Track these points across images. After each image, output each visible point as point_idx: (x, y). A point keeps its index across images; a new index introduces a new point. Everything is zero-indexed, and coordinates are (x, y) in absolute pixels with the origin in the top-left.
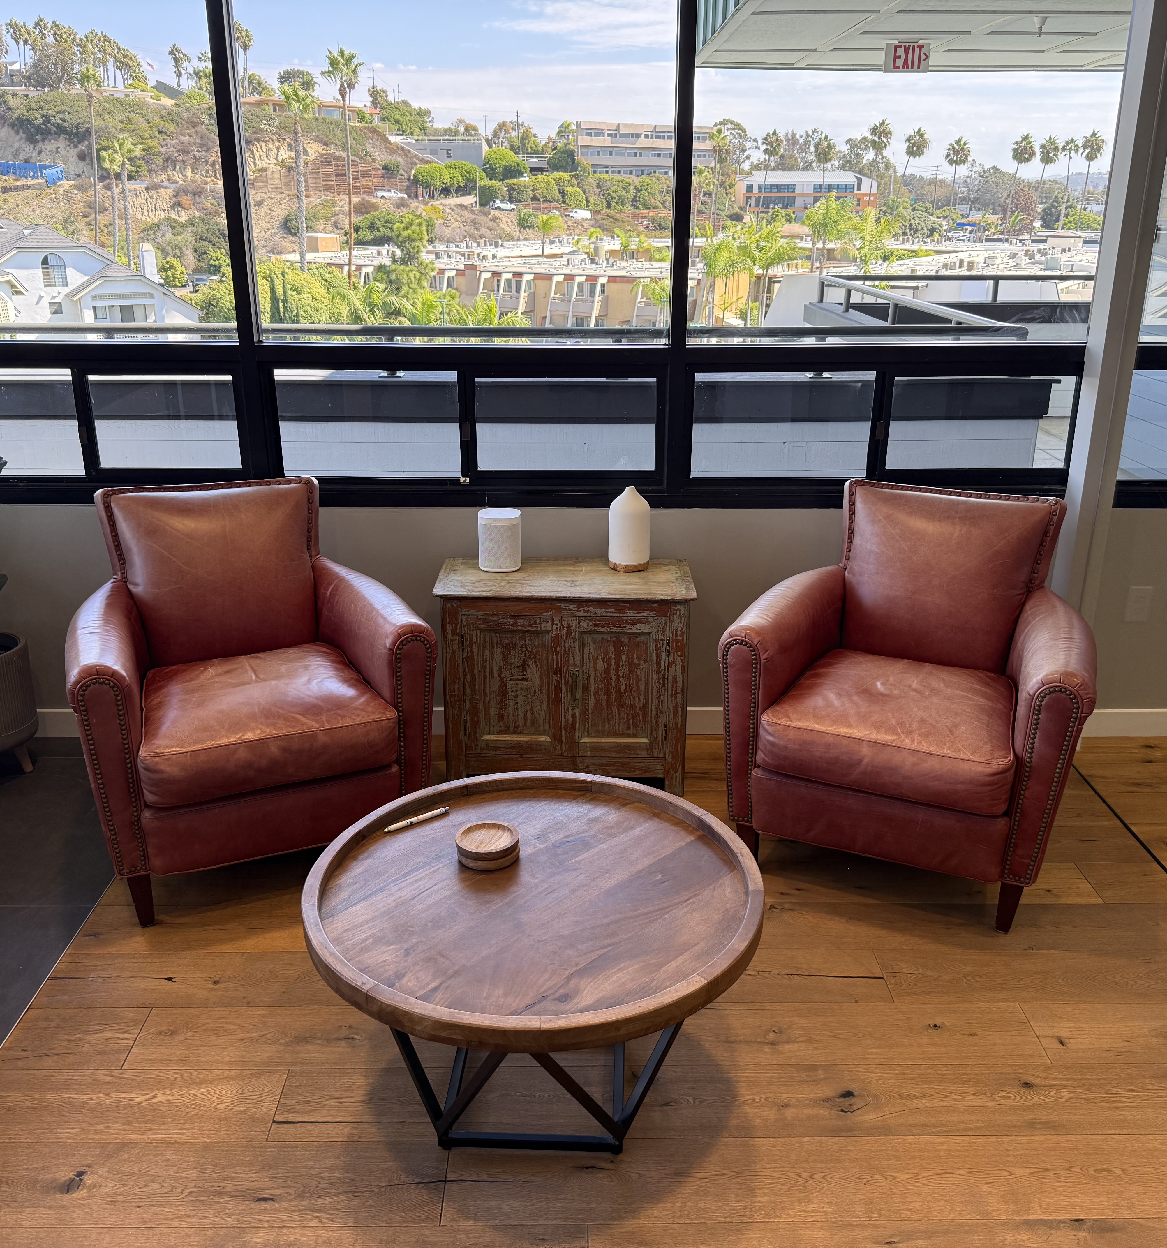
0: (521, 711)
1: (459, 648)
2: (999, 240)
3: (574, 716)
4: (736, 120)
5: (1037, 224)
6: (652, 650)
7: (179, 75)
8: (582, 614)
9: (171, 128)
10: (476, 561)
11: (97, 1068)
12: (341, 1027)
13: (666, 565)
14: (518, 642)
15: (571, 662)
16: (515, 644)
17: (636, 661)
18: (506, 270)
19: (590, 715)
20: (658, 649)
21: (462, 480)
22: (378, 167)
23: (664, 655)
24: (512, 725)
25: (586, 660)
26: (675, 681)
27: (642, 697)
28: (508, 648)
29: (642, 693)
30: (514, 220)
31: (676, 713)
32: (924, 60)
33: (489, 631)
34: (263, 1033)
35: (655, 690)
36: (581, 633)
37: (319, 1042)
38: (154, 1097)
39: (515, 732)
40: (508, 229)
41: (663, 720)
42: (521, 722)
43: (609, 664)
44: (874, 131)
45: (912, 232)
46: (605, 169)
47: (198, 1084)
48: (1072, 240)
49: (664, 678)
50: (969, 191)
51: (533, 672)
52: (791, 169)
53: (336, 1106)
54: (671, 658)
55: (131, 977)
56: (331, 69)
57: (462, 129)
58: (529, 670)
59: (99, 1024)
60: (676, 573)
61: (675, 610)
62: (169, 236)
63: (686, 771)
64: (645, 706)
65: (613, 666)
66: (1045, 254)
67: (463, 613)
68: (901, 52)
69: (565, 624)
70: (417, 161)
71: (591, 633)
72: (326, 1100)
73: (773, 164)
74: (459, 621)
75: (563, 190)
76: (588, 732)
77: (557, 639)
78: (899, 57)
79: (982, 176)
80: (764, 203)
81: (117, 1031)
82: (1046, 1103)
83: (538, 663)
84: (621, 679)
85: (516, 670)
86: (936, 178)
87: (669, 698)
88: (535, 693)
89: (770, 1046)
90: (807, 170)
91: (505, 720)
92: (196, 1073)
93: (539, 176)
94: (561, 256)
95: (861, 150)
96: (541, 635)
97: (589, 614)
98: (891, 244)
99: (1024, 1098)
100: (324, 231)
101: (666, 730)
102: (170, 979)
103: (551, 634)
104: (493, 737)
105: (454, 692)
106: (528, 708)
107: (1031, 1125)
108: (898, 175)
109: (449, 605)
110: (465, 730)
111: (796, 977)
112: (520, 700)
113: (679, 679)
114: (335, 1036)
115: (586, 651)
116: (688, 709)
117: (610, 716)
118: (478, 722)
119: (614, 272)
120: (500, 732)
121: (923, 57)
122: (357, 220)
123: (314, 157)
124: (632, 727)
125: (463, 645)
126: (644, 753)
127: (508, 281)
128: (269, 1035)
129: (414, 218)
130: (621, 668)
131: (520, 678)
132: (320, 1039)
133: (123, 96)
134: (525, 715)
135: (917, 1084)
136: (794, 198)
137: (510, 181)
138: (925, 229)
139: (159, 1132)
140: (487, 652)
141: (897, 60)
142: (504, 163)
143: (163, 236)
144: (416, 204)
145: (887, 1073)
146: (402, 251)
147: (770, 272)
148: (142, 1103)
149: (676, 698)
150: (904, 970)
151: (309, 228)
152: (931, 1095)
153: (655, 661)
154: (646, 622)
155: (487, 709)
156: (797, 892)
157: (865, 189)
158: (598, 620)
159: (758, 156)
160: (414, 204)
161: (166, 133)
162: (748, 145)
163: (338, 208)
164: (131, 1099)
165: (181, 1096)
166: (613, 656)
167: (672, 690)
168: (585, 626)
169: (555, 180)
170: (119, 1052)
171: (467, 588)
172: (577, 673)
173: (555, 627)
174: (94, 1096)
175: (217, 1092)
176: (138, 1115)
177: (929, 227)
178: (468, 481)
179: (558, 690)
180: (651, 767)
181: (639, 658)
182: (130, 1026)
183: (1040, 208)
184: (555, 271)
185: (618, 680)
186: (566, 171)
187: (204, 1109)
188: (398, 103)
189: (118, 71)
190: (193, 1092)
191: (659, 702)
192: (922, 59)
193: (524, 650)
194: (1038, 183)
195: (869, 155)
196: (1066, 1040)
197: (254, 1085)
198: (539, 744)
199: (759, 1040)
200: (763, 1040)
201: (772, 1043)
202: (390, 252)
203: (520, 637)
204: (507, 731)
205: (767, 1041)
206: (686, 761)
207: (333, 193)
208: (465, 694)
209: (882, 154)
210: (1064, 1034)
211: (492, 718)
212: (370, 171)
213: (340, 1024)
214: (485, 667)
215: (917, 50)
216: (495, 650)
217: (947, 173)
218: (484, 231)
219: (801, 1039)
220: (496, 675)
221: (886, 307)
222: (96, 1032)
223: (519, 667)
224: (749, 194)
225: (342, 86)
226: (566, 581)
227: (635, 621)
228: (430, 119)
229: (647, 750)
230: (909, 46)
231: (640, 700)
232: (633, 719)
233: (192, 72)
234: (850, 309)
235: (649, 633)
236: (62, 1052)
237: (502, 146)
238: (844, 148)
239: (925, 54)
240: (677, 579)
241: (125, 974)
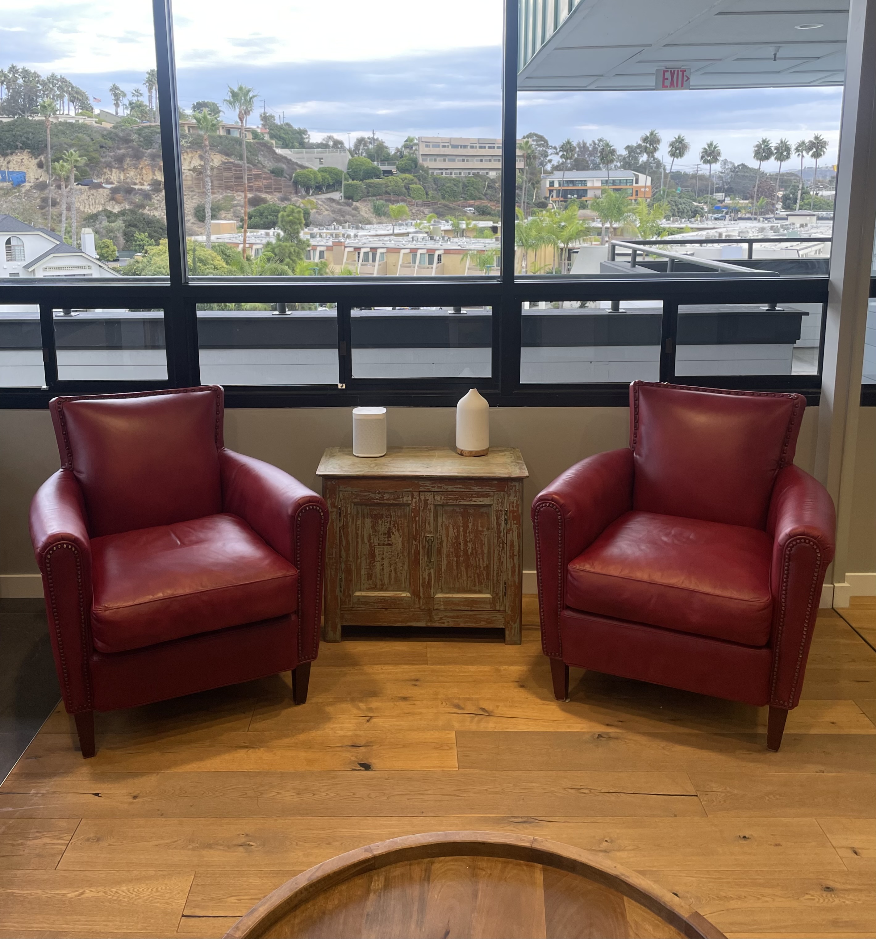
0: (386, 571)
1: (336, 519)
2: (749, 219)
3: (430, 575)
4: (540, 133)
5: (779, 206)
6: (493, 518)
7: (117, 105)
8: (436, 489)
9: (110, 143)
10: (350, 449)
11: (35, 868)
12: (239, 835)
13: (503, 451)
14: (384, 513)
15: (428, 529)
16: (382, 515)
17: (480, 529)
18: (365, 246)
19: (443, 574)
20: (498, 518)
21: (340, 386)
22: (267, 171)
23: (503, 523)
24: (379, 583)
25: (439, 528)
26: (512, 545)
27: (485, 559)
28: (376, 518)
29: (485, 555)
30: (370, 209)
31: (513, 572)
32: (686, 81)
33: (361, 504)
34: (174, 840)
35: (496, 553)
36: (436, 506)
37: (220, 848)
38: (83, 893)
39: (381, 589)
40: (366, 216)
41: (503, 578)
42: (386, 581)
43: (458, 531)
44: (645, 140)
45: (680, 214)
46: (440, 171)
47: (118, 882)
48: (808, 218)
49: (503, 543)
50: (723, 182)
51: (397, 538)
52: (583, 169)
53: (235, 903)
54: (509, 526)
55: (65, 792)
56: (232, 100)
57: (331, 143)
58: (392, 536)
59: (37, 832)
60: (511, 457)
61: (511, 486)
62: (105, 223)
63: (523, 623)
64: (487, 567)
65: (462, 533)
66: (787, 229)
67: (340, 489)
68: (668, 75)
69: (422, 498)
70: (297, 167)
71: (443, 505)
72: (227, 898)
73: (569, 165)
74: (337, 496)
75: (409, 187)
76: (441, 589)
77: (416, 511)
78: (667, 79)
79: (733, 172)
80: (564, 194)
81: (53, 838)
82: (847, 905)
83: (400, 531)
84: (468, 544)
85: (383, 536)
86: (697, 174)
87: (508, 559)
88: (398, 556)
89: (604, 854)
90: (596, 170)
91: (373, 579)
92: (118, 874)
93: (390, 177)
94: (407, 234)
95: (637, 153)
96: (403, 507)
97: (441, 490)
98: (664, 223)
99: (827, 900)
100: (225, 219)
101: (506, 587)
102: (97, 795)
103: (411, 507)
104: (364, 594)
105: (332, 555)
106: (392, 568)
107: (835, 923)
108: (668, 171)
109: (329, 483)
110: (341, 587)
111: (622, 795)
112: (386, 562)
113: (516, 543)
114: (234, 842)
115: (440, 520)
116: (524, 572)
117: (459, 575)
118: (351, 581)
119: (449, 246)
120: (369, 589)
121: (685, 78)
122: (251, 209)
123: (218, 165)
124: (477, 584)
125: (340, 516)
126: (488, 607)
127: (366, 254)
128: (179, 842)
129: (295, 208)
130: (468, 535)
131: (386, 543)
132: (222, 845)
133: (74, 121)
134: (390, 575)
135: (732, 888)
136: (586, 190)
137: (368, 181)
138: (690, 212)
139: (87, 923)
140: (359, 522)
141: (666, 81)
142: (364, 167)
143: (101, 223)
144: (296, 198)
145: (706, 878)
146: (285, 232)
147: (570, 245)
148: (72, 898)
149: (513, 559)
150: (715, 789)
151: (214, 217)
152: (745, 897)
153: (495, 529)
154: (487, 495)
155: (359, 570)
156: (620, 723)
157: (641, 183)
158: (450, 495)
159: (556, 159)
160: (294, 198)
161: (105, 148)
162: (550, 151)
163: (236, 202)
164: (64, 895)
165: (105, 893)
166: (462, 525)
167: (510, 553)
168: (439, 499)
169: (402, 179)
170: (54, 855)
171: (344, 469)
172: (432, 539)
173: (414, 500)
174: (33, 892)
175: (135, 890)
176: (69, 908)
177: (693, 210)
178: (344, 387)
179: (417, 553)
180: (494, 618)
181: (482, 527)
182: (63, 834)
183: (780, 194)
184: (402, 246)
185: (466, 542)
186: (410, 174)
187: (124, 904)
188: (282, 125)
189: (71, 104)
190: (115, 890)
191: (499, 562)
192: (684, 80)
193: (389, 519)
194: (777, 175)
195: (644, 158)
196: (860, 851)
197: (166, 884)
198: (402, 599)
199: (594, 848)
200: (598, 849)
201: (605, 851)
202: (275, 234)
203: (386, 509)
204: (374, 588)
205: (600, 849)
206: (523, 615)
207: (232, 191)
208: (340, 557)
209: (653, 156)
210: (856, 845)
211: (363, 578)
212: (261, 174)
213: (239, 833)
214: (357, 534)
215: (680, 74)
216: (366, 520)
217: (705, 169)
218: (348, 217)
219: (630, 848)
220: (366, 540)
221: (664, 264)
222: (36, 838)
223: (385, 534)
224: (552, 188)
225: (240, 112)
226: (423, 464)
227: (479, 495)
228: (307, 136)
229: (490, 604)
230: (674, 71)
231: (484, 562)
232: (479, 578)
233: (127, 104)
234: (637, 266)
235: (490, 506)
236: (7, 854)
237: (362, 155)
238: (625, 153)
239: (686, 76)
240: (512, 462)
241: (60, 790)
